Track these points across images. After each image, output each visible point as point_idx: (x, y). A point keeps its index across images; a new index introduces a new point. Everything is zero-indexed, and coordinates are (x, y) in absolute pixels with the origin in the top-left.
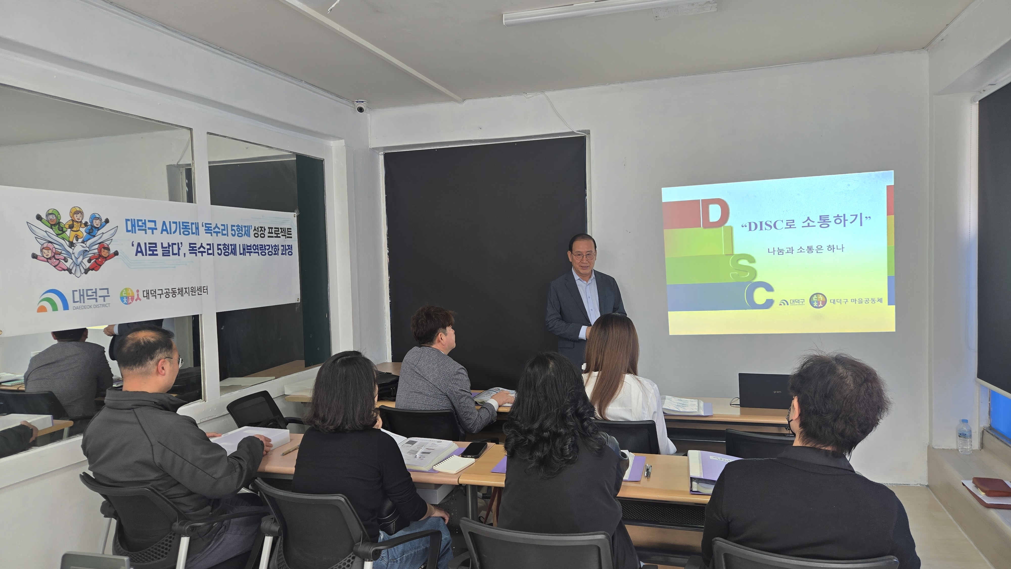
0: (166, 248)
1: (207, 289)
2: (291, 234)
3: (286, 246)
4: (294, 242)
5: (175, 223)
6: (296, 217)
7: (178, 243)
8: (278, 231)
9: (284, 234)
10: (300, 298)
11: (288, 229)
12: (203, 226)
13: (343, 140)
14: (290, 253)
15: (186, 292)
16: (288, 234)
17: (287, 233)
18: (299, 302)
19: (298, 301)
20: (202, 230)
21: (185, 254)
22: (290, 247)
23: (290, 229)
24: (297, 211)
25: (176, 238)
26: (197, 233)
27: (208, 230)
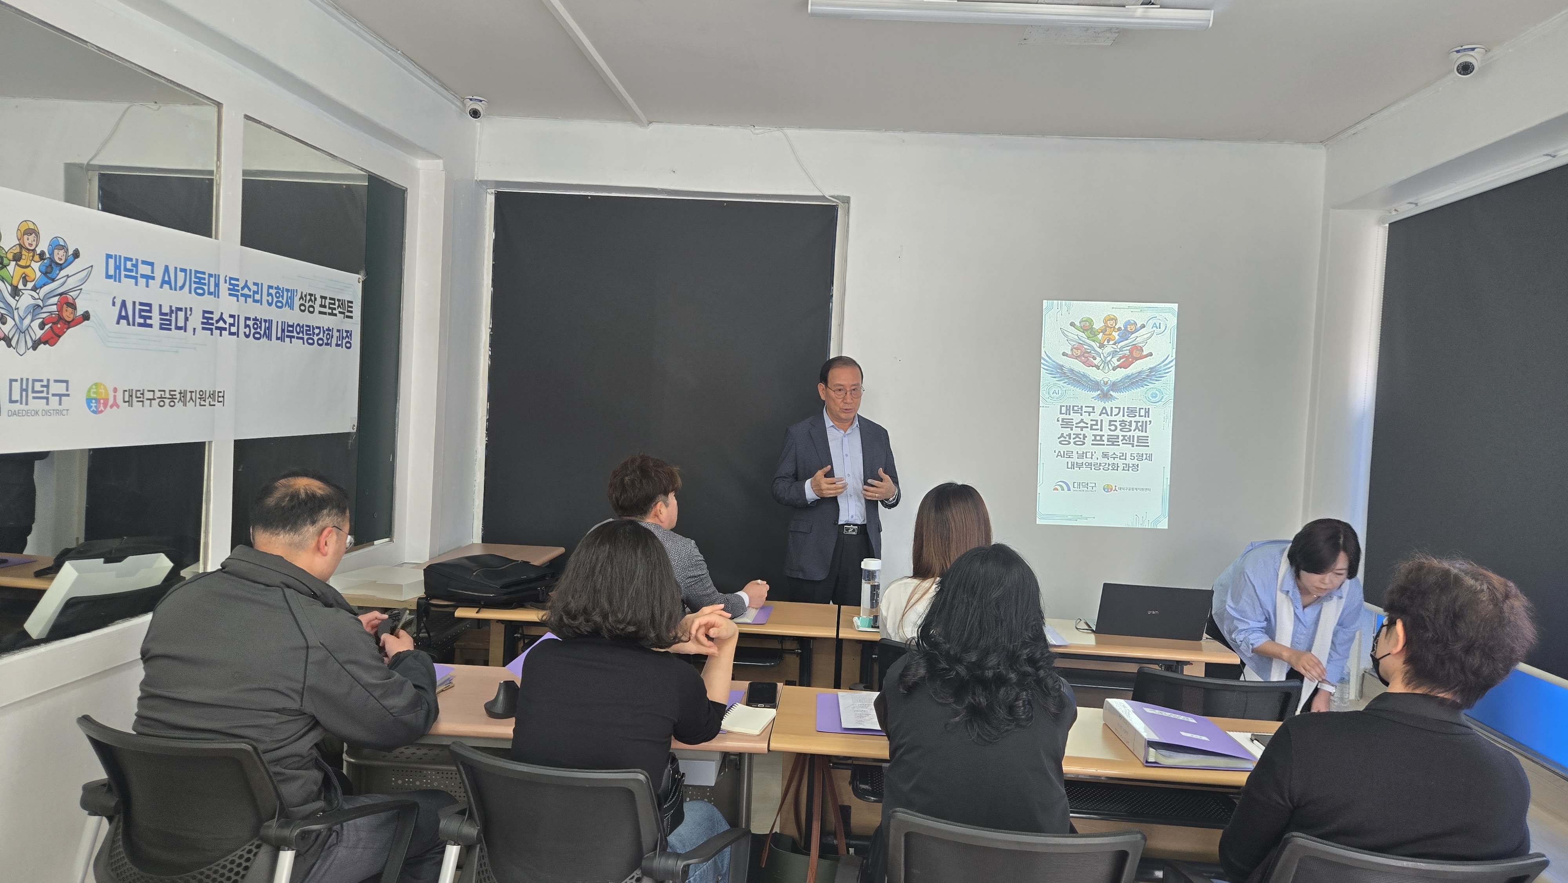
0: (166, 314)
1: (223, 397)
2: (351, 312)
3: (344, 331)
4: (355, 325)
5: (183, 270)
6: (361, 283)
7: (186, 309)
8: (334, 304)
9: (342, 310)
10: (356, 425)
11: (349, 302)
12: (226, 282)
13: (441, 161)
14: (348, 345)
15: (191, 398)
16: (348, 311)
17: (345, 307)
18: (355, 431)
19: (353, 429)
20: (224, 287)
21: (194, 329)
22: (349, 334)
23: (352, 302)
24: (363, 272)
25: (184, 298)
26: (216, 294)
27: (234, 291)
